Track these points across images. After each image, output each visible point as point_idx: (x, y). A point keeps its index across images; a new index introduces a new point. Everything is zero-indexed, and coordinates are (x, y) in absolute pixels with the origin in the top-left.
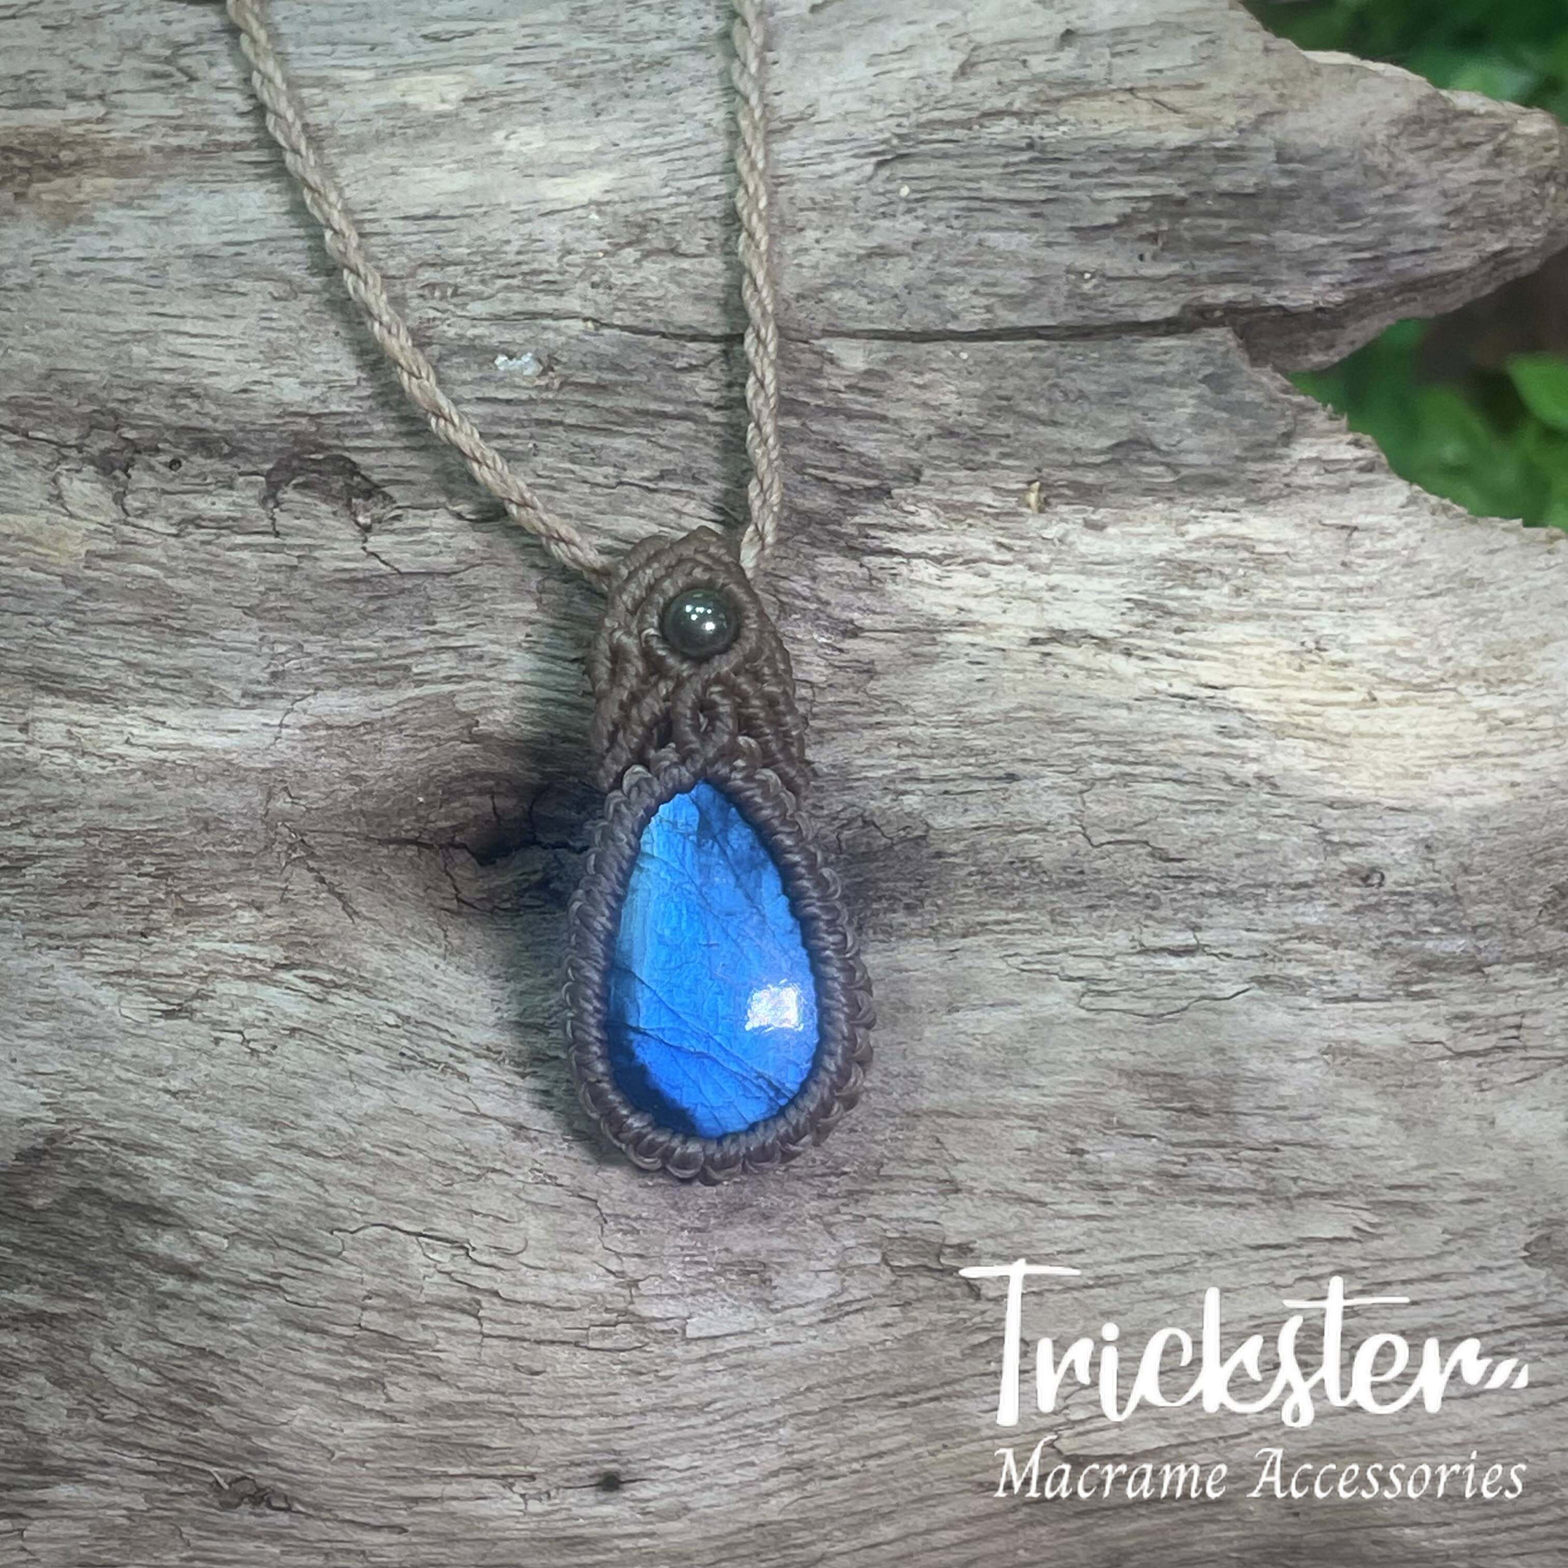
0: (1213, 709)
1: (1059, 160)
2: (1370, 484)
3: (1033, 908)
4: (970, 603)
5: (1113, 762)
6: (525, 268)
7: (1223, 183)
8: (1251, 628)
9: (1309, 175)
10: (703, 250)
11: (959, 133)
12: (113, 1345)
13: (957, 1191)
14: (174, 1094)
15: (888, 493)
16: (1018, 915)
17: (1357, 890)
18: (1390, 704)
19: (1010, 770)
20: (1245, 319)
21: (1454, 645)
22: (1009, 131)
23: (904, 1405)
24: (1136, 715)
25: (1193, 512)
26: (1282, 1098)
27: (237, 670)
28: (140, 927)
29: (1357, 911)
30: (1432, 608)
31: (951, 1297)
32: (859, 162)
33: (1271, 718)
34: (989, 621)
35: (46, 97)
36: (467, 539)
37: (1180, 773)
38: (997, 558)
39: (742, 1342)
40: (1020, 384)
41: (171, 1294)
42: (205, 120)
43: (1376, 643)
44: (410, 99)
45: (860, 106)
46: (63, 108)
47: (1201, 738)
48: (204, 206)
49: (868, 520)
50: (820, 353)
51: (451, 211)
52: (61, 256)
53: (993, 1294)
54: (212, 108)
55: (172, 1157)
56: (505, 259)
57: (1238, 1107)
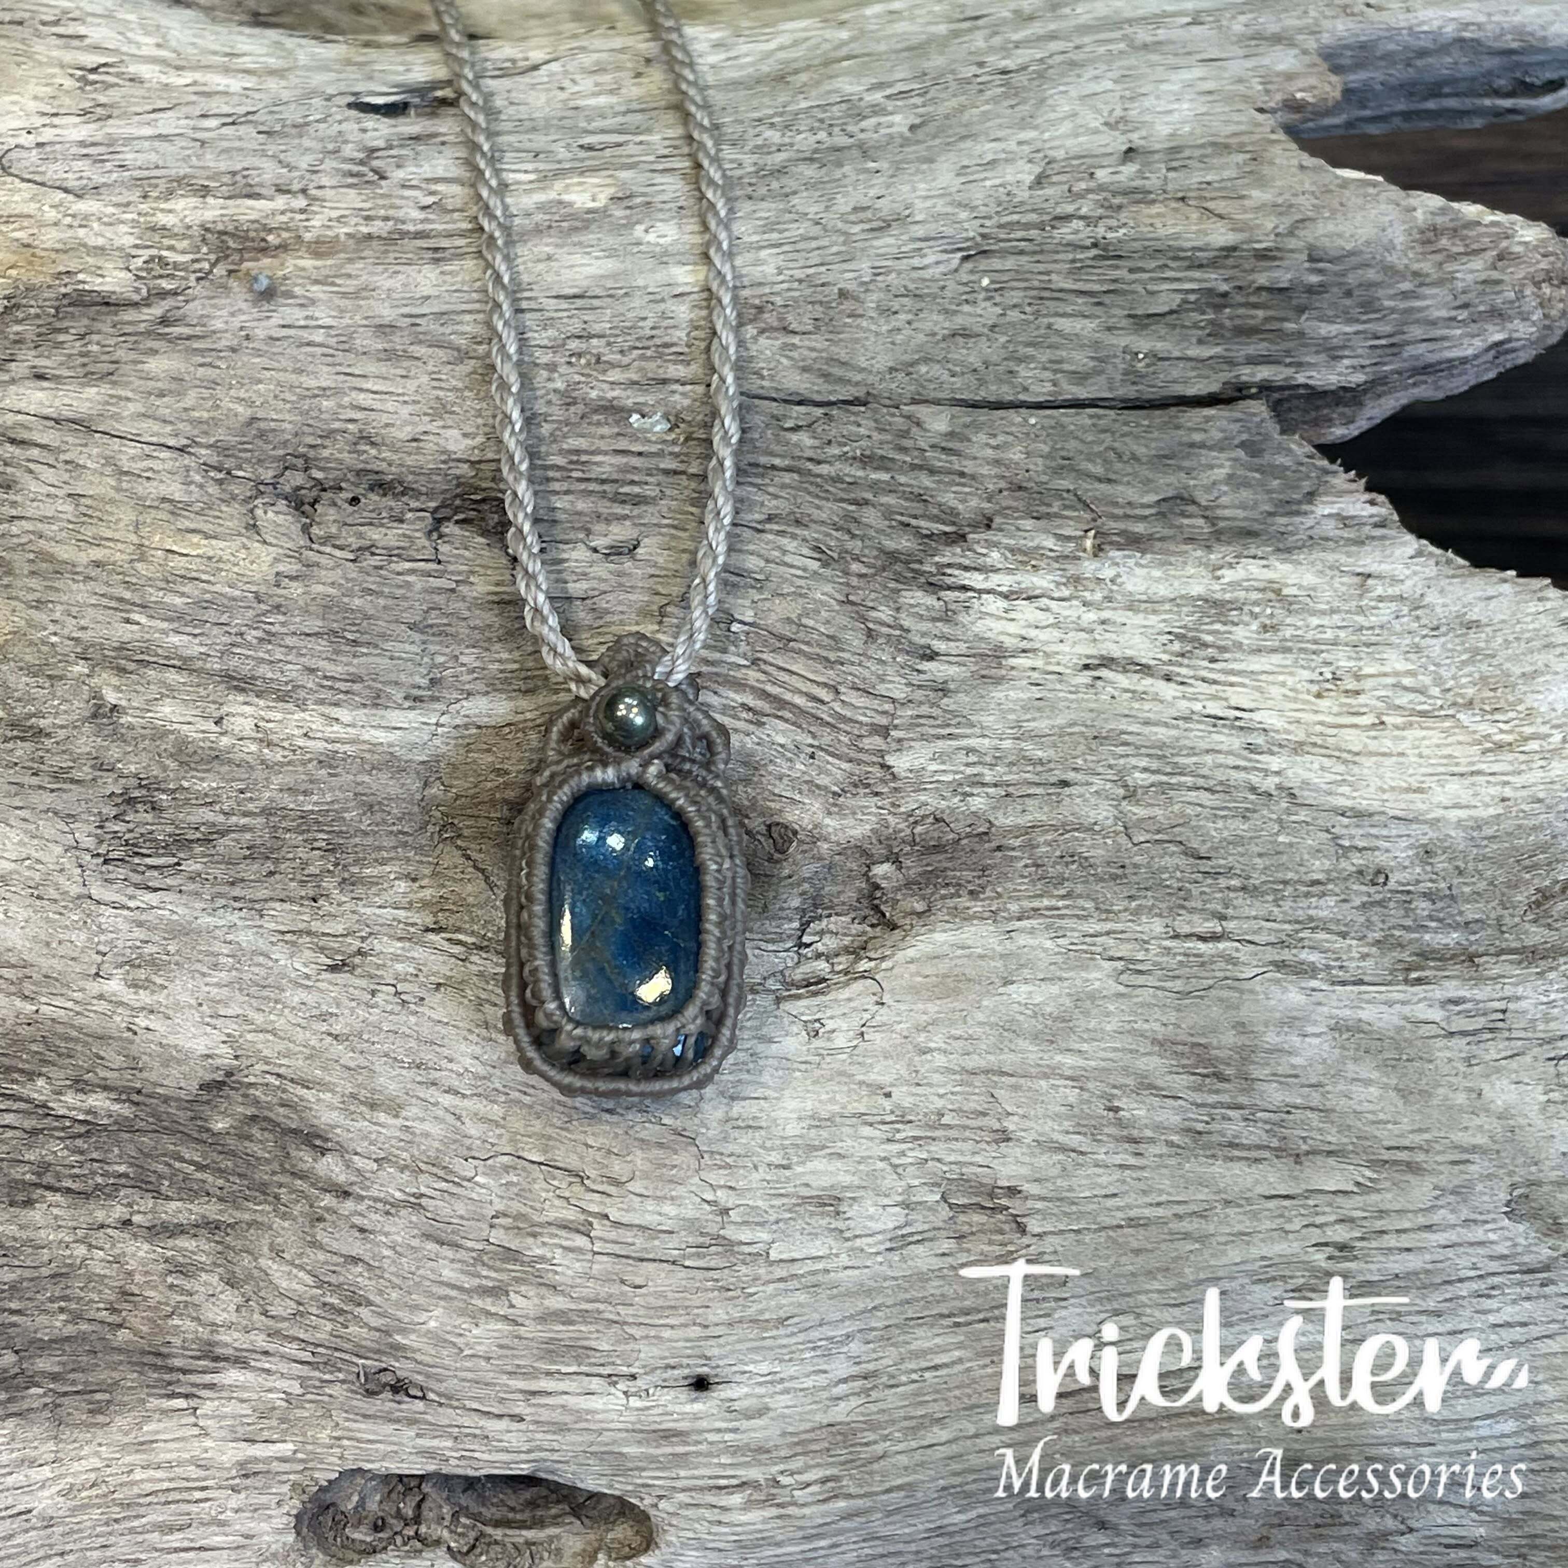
0: (1240, 728)
1: (1118, 257)
2: (1383, 538)
3: (1080, 896)
4: (1032, 633)
5: (1154, 772)
6: (658, 341)
7: (1262, 279)
8: (1276, 659)
9: (1336, 274)
10: (810, 328)
11: (1034, 233)
12: (278, 1253)
13: (1008, 1140)
14: (336, 1037)
15: (963, 537)
16: (1067, 903)
17: (1364, 888)
18: (1397, 727)
19: (1063, 777)
20: (1276, 396)
21: (1454, 678)
22: (1076, 232)
23: (957, 1325)
24: (1174, 732)
25: (1228, 559)
26: (1294, 1067)
27: (403, 677)
28: (311, 893)
29: (1364, 907)
30: (1435, 646)
31: (1002, 1232)
32: (945, 256)
33: (1292, 738)
34: (1048, 649)
35: (257, 190)
36: (602, 570)
37: (1212, 783)
38: (1056, 595)
39: (820, 1266)
40: (1081, 447)
41: (328, 1209)
42: (391, 212)
43: (1385, 675)
44: (566, 197)
45: (949, 209)
46: (271, 199)
47: (1230, 753)
48: (389, 283)
49: (945, 560)
50: (908, 417)
51: (598, 292)
52: (264, 323)
53: (1037, 1230)
54: (398, 202)
55: (333, 1091)
56: (641, 333)
57: (1255, 1074)
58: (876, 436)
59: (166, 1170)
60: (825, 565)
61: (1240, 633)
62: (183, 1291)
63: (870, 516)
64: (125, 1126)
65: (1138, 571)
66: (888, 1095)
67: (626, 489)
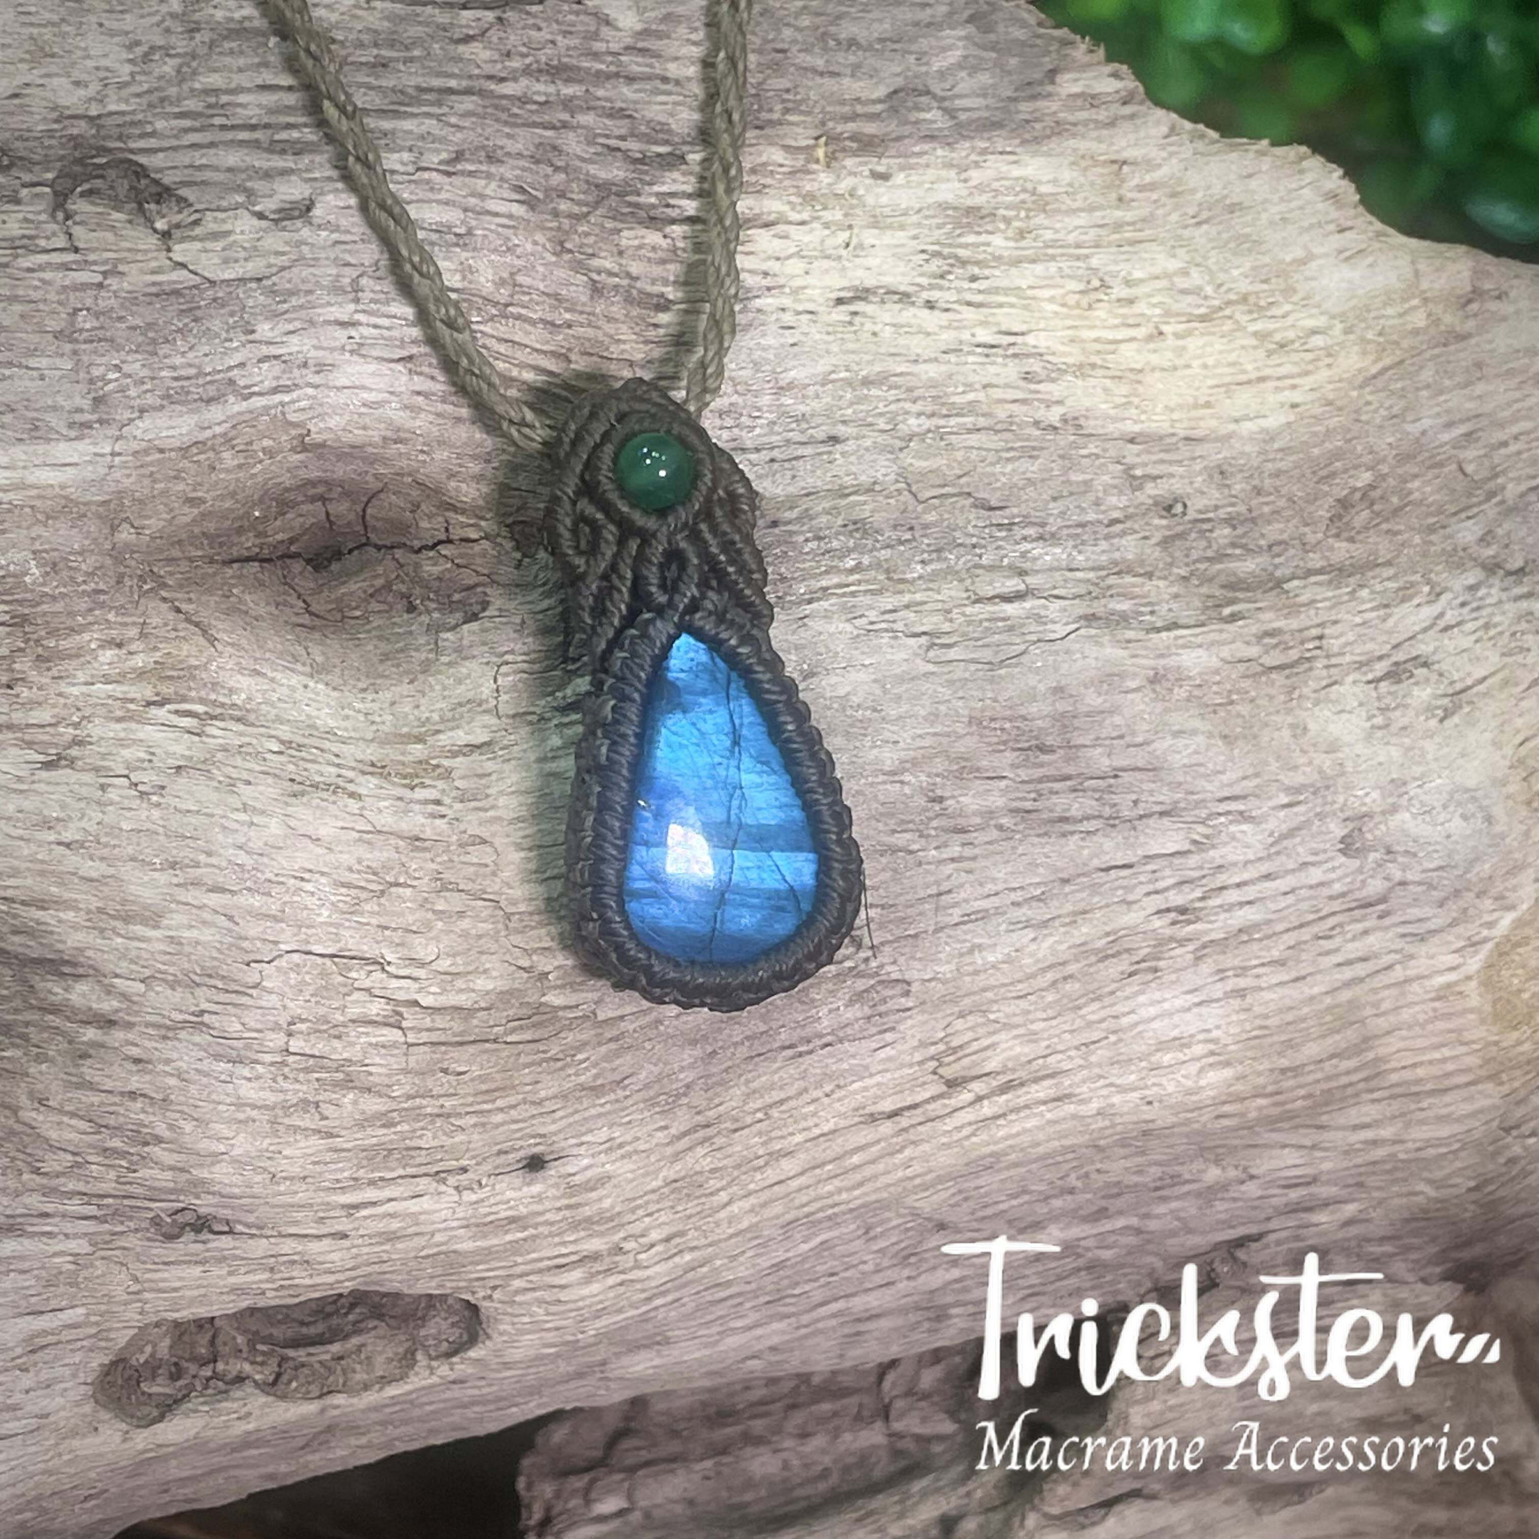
0: (1015, 356)
2: (1132, 117)
3: (869, 567)
4: (775, 266)
5: (929, 416)
8: (1039, 268)
12: (40, 1100)
14: (68, 846)
16: (857, 577)
17: (1164, 522)
18: (1176, 336)
19: (834, 432)
21: (1224, 270)
24: (943, 368)
25: (973, 157)
26: (1118, 727)
27: (60, 401)
28: (4, 679)
29: (1165, 542)
30: (1201, 237)
33: (1070, 360)
34: (794, 283)
36: (275, 240)
37: (992, 421)
38: (794, 218)
40: (796, 36)
41: (92, 1043)
43: (1157, 277)
47: (1007, 386)
49: (664, 189)
50: (595, 15)
53: (874, 942)
55: (75, 909)
57: (1080, 741)
58: (559, 39)
60: (532, 208)
63: (572, 143)
67: (283, 135)
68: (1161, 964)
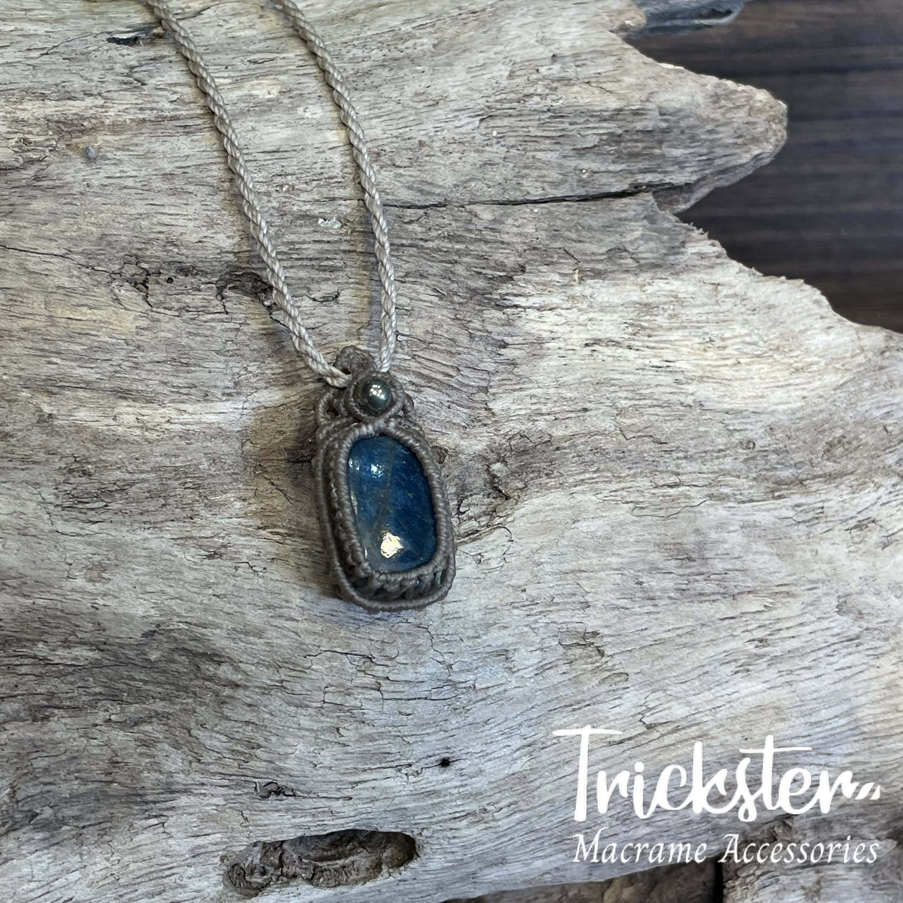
0: (670, 372)
1: (562, 117)
2: (722, 264)
3: (604, 470)
4: (556, 328)
5: (630, 399)
6: (326, 176)
7: (639, 126)
8: (680, 332)
9: (674, 122)
10: (408, 164)
11: (515, 105)
12: (201, 725)
13: (589, 607)
14: (218, 596)
15: (511, 278)
16: (598, 475)
17: (744, 451)
18: (747, 364)
19: (584, 407)
20: (656, 189)
21: (767, 335)
22: (538, 103)
23: (574, 710)
24: (637, 377)
25: (648, 280)
26: (726, 549)
27: (219, 383)
28: (189, 514)
29: (745, 461)
30: (755, 320)
31: (591, 657)
32: (472, 119)
33: (697, 374)
34: (565, 336)
35: (73, 94)
36: (321, 310)
37: (660, 402)
38: (564, 306)
39: (502, 689)
40: (564, 224)
41: (228, 697)
42: (154, 105)
43: (736, 337)
44: (254, 92)
45: (468, 92)
46: (83, 100)
47: (667, 386)
48: (161, 149)
49: (504, 292)
50: (470, 212)
51: (286, 148)
52: (96, 176)
53: (610, 653)
54: (157, 99)
55: (221, 628)
56: (316, 171)
57: (708, 555)
58: (453, 223)
59: (124, 686)
60: (441, 299)
61: (661, 320)
62: (149, 756)
63: (460, 269)
64: (96, 664)
65: (603, 290)
66: (524, 591)
67: (325, 263)
68: (751, 668)
